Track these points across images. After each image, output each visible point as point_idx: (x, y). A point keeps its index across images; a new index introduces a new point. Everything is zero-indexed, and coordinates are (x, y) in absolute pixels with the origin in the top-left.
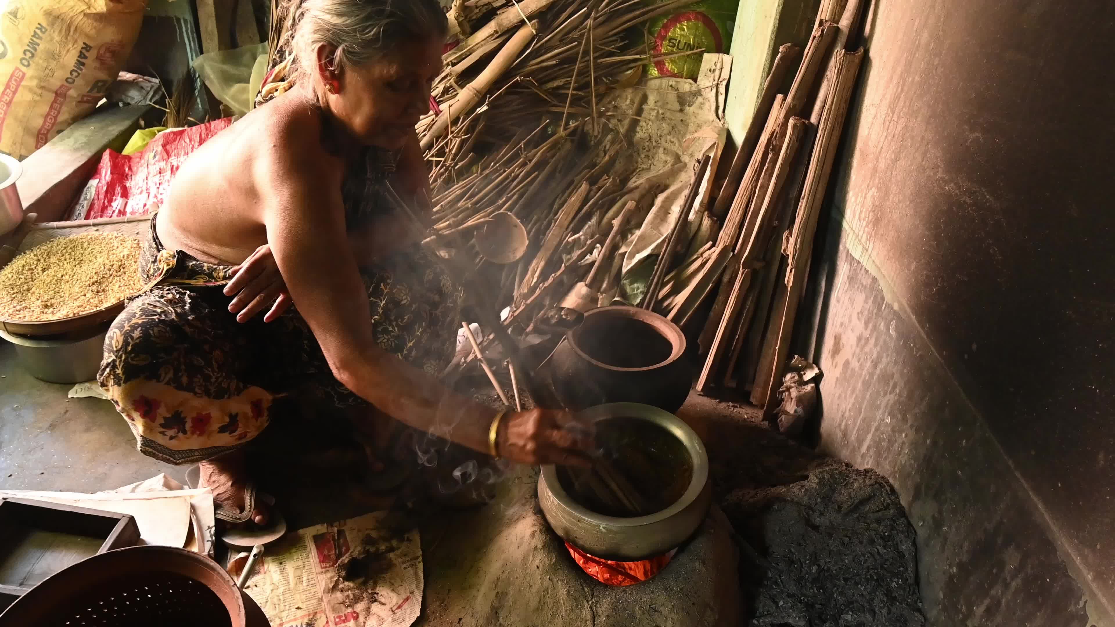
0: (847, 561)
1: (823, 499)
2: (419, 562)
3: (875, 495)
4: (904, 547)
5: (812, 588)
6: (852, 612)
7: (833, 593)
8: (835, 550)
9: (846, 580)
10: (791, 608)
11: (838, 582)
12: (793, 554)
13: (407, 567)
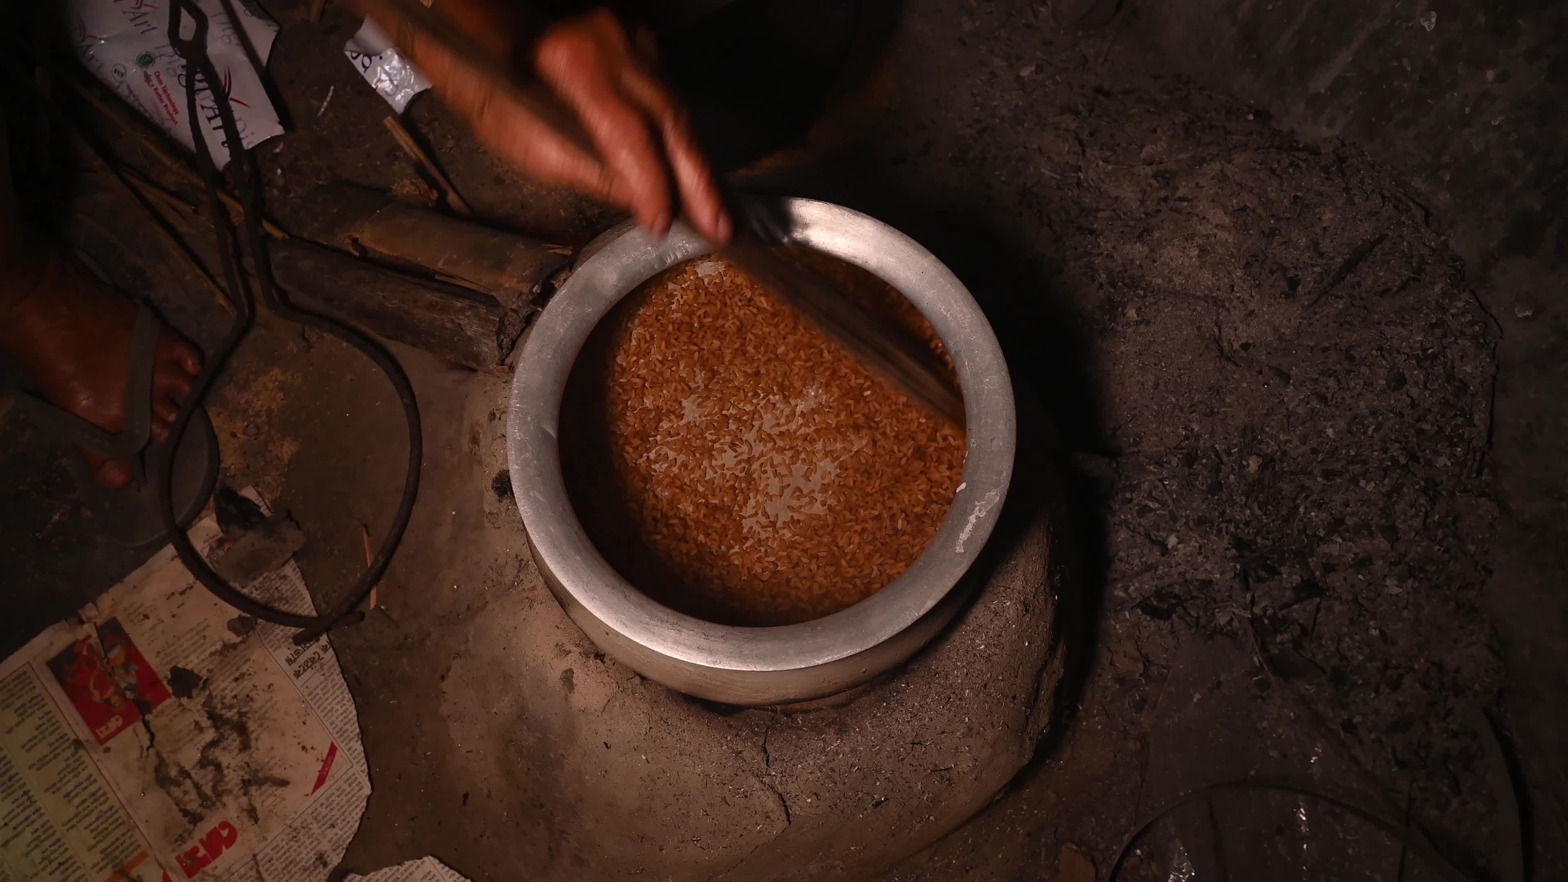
0: (1330, 432)
1: (1248, 265)
2: (325, 649)
3: (1382, 238)
4: (1468, 369)
5: (1246, 505)
6: (1344, 540)
7: (1297, 507)
8: (1300, 410)
9: (1328, 475)
10: (1200, 554)
11: (1308, 483)
12: (1198, 437)
13: (302, 669)
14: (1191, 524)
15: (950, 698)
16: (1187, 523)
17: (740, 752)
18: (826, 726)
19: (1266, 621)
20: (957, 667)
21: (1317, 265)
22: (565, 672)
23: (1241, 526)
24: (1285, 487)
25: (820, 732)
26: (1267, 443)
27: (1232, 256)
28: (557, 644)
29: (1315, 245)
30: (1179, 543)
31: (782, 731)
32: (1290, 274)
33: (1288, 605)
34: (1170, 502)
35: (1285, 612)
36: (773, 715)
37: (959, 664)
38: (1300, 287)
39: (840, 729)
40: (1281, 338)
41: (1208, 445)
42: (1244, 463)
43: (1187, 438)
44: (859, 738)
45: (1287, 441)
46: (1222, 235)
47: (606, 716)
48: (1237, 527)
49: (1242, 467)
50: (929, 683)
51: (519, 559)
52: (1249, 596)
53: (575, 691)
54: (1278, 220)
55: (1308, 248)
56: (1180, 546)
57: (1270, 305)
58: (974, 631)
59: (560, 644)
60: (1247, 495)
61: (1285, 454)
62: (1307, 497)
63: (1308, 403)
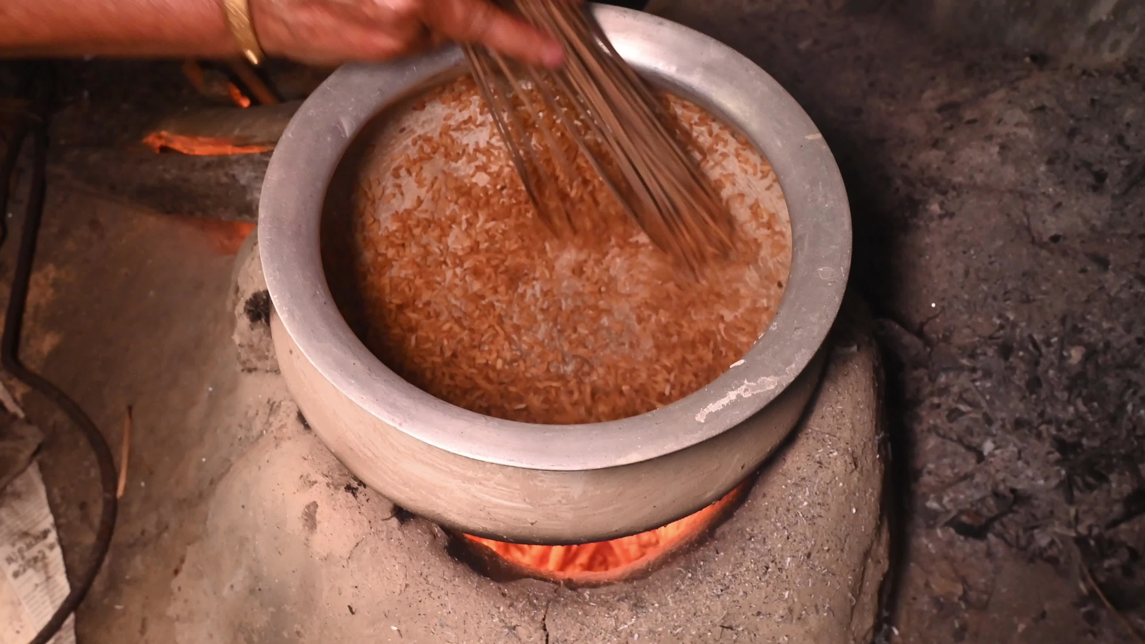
1: (1050, 162)
2: (51, 547)
5: (1069, 402)
7: (1124, 404)
8: (1123, 296)
10: (1019, 458)
12: (1014, 325)
13: (21, 569)
14: (1008, 426)
15: (767, 568)
16: (1003, 426)
17: (514, 628)
18: (618, 601)
19: (1092, 543)
20: (777, 529)
21: (1124, 158)
22: (308, 507)
23: (1064, 427)
24: (1112, 382)
25: (611, 608)
26: (1089, 333)
27: (1034, 152)
28: (301, 476)
29: (1120, 139)
30: (996, 448)
31: (565, 605)
32: (1096, 168)
33: (1115, 523)
34: (984, 404)
35: (1110, 532)
36: (556, 587)
37: (779, 524)
38: (1108, 181)
39: (635, 605)
40: (1093, 228)
41: (1025, 335)
42: (1065, 354)
43: (1002, 327)
44: (659, 615)
45: (1111, 330)
46: (1024, 132)
47: (353, 565)
48: (1059, 429)
49: (1062, 358)
50: (743, 549)
51: (271, 402)
52: (1072, 511)
53: (318, 529)
54: (1078, 120)
55: (1111, 143)
56: (998, 452)
57: (1078, 199)
58: (796, 484)
59: (305, 475)
60: (1069, 389)
61: (1108, 345)
62: (1135, 393)
63: (1131, 287)
